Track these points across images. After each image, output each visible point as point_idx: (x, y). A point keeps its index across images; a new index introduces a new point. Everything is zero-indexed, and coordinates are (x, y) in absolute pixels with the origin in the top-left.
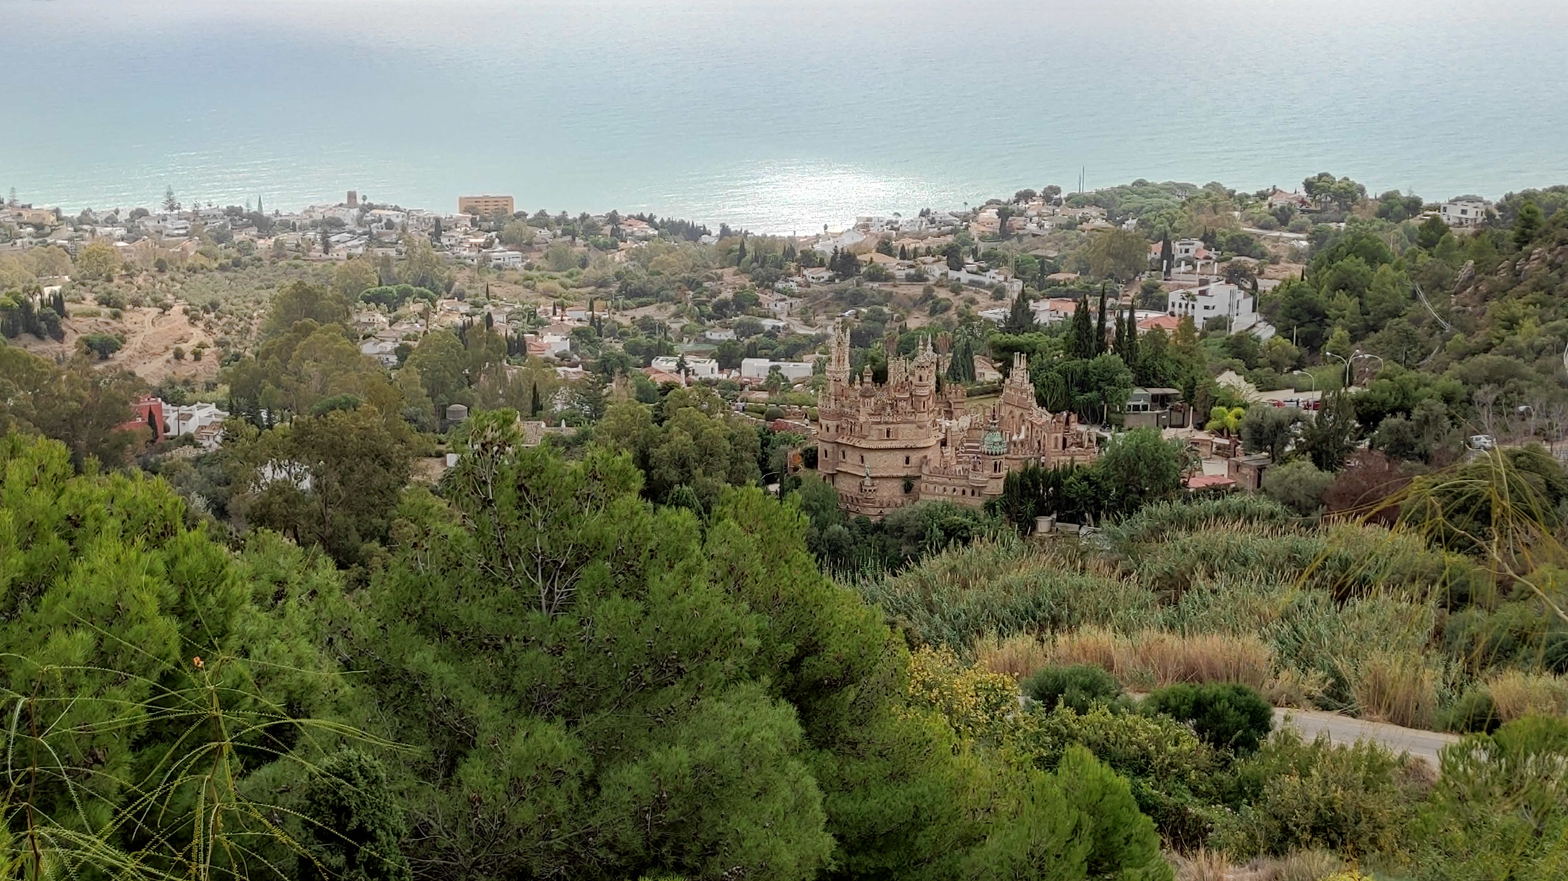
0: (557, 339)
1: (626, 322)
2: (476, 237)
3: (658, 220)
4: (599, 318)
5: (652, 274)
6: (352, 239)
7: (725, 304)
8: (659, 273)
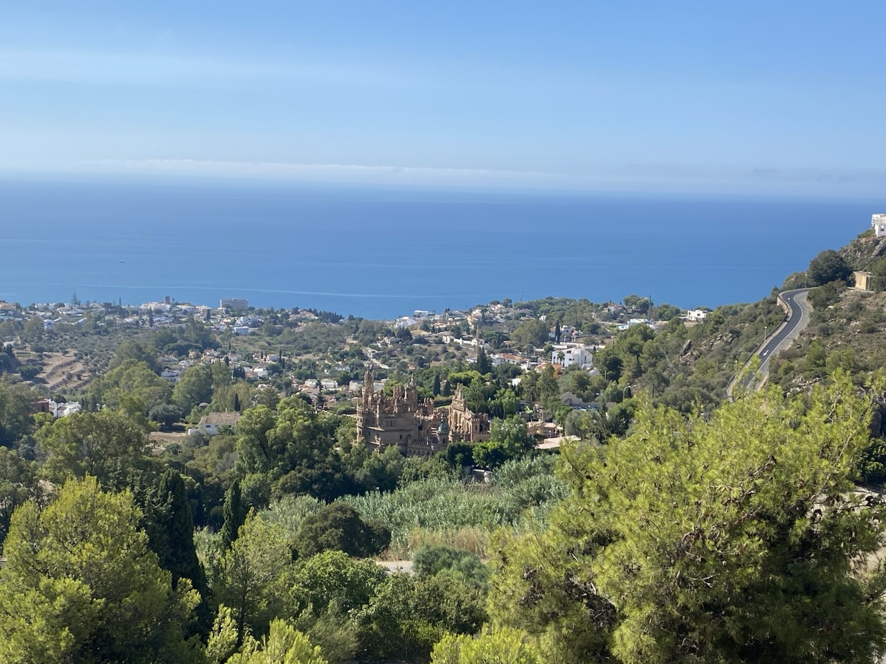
0: (261, 370)
1: (296, 361)
2: (227, 319)
3: (318, 312)
4: (284, 360)
5: (313, 338)
6: (166, 319)
7: (347, 353)
8: (316, 338)
